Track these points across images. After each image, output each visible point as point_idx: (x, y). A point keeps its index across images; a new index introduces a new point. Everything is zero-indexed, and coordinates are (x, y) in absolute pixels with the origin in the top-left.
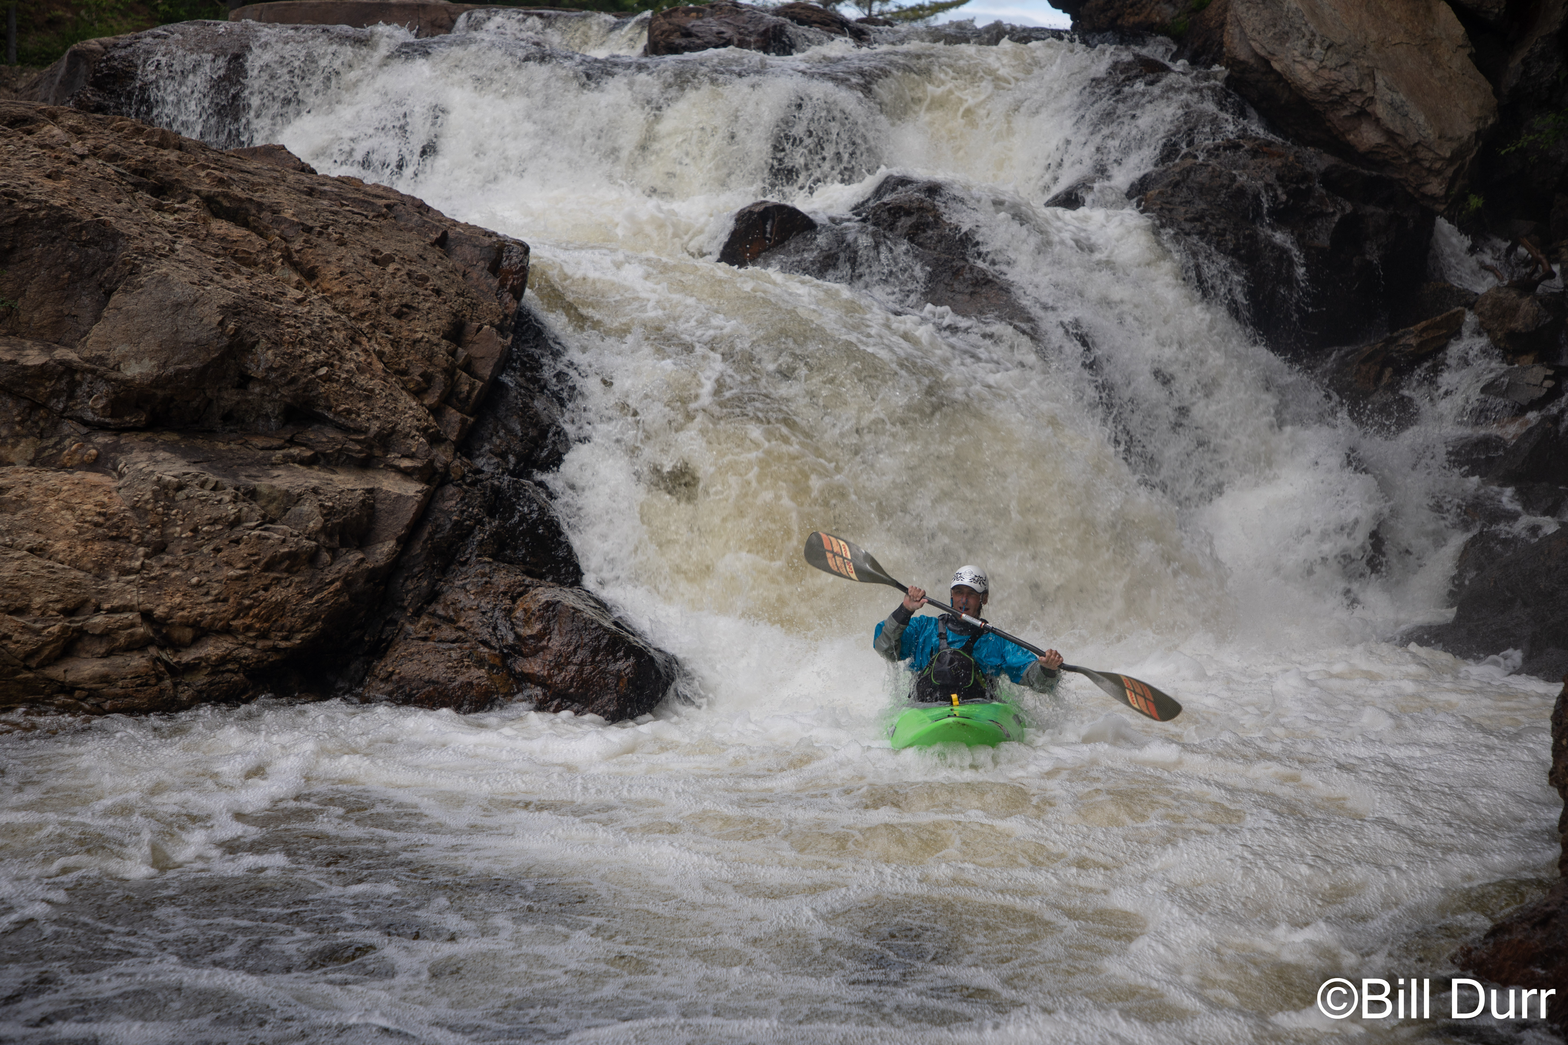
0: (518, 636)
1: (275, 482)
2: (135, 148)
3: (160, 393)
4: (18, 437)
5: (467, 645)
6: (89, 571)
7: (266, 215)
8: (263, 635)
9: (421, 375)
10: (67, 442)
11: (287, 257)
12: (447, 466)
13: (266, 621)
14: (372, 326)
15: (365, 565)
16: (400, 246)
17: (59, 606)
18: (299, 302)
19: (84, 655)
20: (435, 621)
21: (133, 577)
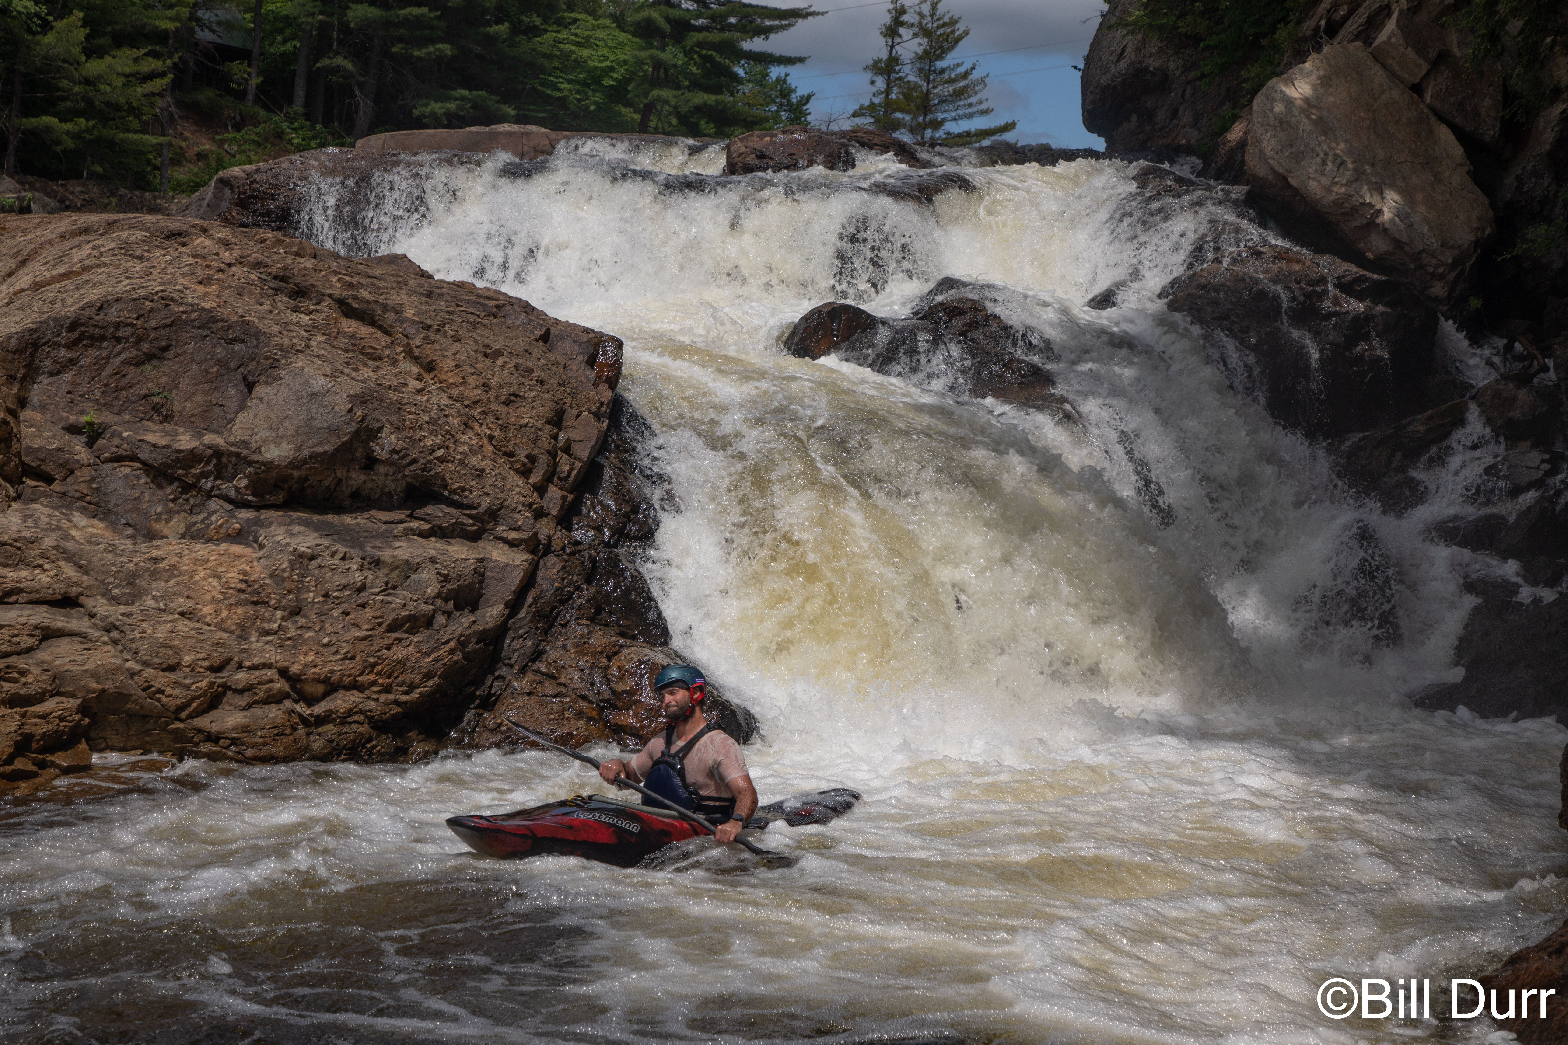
0: (613, 691)
1: (396, 553)
2: (276, 257)
3: (296, 473)
4: (171, 513)
5: (567, 700)
6: (232, 632)
7: (391, 316)
8: (387, 690)
9: (527, 457)
10: (213, 518)
11: (409, 352)
12: (549, 538)
13: (389, 677)
14: (483, 413)
15: (476, 627)
16: (508, 342)
17: (206, 664)
18: (420, 391)
19: (227, 707)
20: (538, 677)
21: (271, 638)
